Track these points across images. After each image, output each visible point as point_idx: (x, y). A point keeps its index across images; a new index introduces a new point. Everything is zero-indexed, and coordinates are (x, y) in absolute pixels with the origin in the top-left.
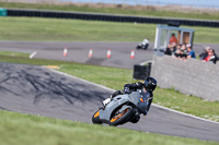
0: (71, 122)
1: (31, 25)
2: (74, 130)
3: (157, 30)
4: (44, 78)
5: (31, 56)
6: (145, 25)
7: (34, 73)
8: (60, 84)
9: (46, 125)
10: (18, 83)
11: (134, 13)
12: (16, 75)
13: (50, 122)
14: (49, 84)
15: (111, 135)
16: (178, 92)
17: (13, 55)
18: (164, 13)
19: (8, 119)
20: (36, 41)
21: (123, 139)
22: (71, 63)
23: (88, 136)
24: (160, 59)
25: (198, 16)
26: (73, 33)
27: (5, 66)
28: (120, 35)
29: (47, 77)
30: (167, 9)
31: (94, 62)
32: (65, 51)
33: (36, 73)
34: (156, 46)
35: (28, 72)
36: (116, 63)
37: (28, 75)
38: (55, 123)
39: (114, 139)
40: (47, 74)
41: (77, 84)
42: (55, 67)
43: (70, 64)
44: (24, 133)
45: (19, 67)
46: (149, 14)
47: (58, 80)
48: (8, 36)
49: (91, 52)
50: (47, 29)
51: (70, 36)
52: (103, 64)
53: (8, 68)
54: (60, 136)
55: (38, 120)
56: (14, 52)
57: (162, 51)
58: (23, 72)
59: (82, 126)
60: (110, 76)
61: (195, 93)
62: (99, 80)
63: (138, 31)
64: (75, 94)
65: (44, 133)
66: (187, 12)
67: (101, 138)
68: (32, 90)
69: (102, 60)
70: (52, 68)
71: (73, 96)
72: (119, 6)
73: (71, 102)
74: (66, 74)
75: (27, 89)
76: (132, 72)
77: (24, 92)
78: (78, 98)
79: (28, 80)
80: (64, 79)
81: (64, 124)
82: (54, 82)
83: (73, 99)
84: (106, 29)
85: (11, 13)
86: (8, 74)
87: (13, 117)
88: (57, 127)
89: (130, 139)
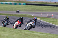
0: (42, 33)
1: (32, 7)
2: (43, 35)
5: (32, 16)
8: (40, 23)
9: (35, 34)
15: (53, 36)
17: (27, 15)
19: (25, 32)
20: (33, 12)
21: (56, 37)
22: (43, 17)
23: (47, 36)
26: (43, 9)
27: (25, 18)
28: (56, 10)
31: (49, 17)
32: (41, 14)
36: (55, 17)
38: (38, 33)
39: (53, 37)
41: (44, 23)
44: (29, 36)
45: (29, 18)
47: (39, 22)
48: (26, 10)
49: (48, 14)
50: (36, 8)
51: (42, 10)
52: (51, 17)
53: (26, 19)
54: (39, 36)
55: (33, 32)
59: (45, 34)
60: (53, 21)
62: (50, 22)
64: (44, 25)
65: (35, 36)
67: (50, 37)
71: (43, 26)
72: (56, 2)
73: (43, 28)
78: (44, 26)
80: (41, 21)
81: (40, 33)
83: (43, 27)
84: (52, 8)
85: (27, 4)
86: (26, 20)
88: (38, 34)
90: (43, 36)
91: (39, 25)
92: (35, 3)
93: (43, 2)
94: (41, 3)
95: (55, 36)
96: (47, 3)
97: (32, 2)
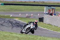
1: (10, 7)
3: (45, 8)
4: (14, 22)
5: (11, 16)
6: (42, 7)
7: (11, 20)
8: (19, 24)
9: (14, 35)
10: (7, 23)
11: (39, 3)
12: (7, 21)
13: (16, 34)
14: (16, 24)
15: (32, 37)
16: (51, 25)
17: (6, 16)
18: (47, 3)
19: (4, 33)
20: (12, 12)
23: (26, 38)
24: (46, 16)
25: (56, 4)
27: (3, 19)
28: (35, 10)
29: (15, 22)
30: (48, 2)
31: (28, 17)
32: (20, 14)
33: (12, 21)
34: (45, 12)
35: (10, 20)
36: (34, 17)
37: (10, 21)
38: (17, 34)
39: (33, 38)
40: (15, 21)
41: (23, 24)
42: (17, 19)
43: (21, 18)
44: (8, 37)
45: (7, 19)
46: (42, 3)
47: (18, 22)
48: (4, 11)
49: (27, 14)
50: (15, 8)
51: (21, 10)
52: (30, 18)
55: (12, 34)
56: (6, 15)
57: (46, 14)
58: (9, 20)
59: (24, 35)
61: (56, 25)
63: (40, 8)
65: (14, 37)
66: (53, 3)
67: (29, 38)
68: (11, 25)
69: (30, 17)
70: (16, 19)
72: (35, 2)
74: (20, 21)
75: (10, 25)
76: (38, 20)
77: (9, 26)
79: (10, 23)
80: (20, 22)
81: (19, 34)
82: (17, 23)
84: (31, 8)
85: (5, 4)
86: (4, 21)
87: (5, 33)
88: (17, 35)
89: (37, 38)
90: (23, 37)
91: (18, 26)
92: (13, 2)
93: (21, 2)
94: (20, 2)
95: (35, 37)
96: (25, 2)
97: (11, 2)
